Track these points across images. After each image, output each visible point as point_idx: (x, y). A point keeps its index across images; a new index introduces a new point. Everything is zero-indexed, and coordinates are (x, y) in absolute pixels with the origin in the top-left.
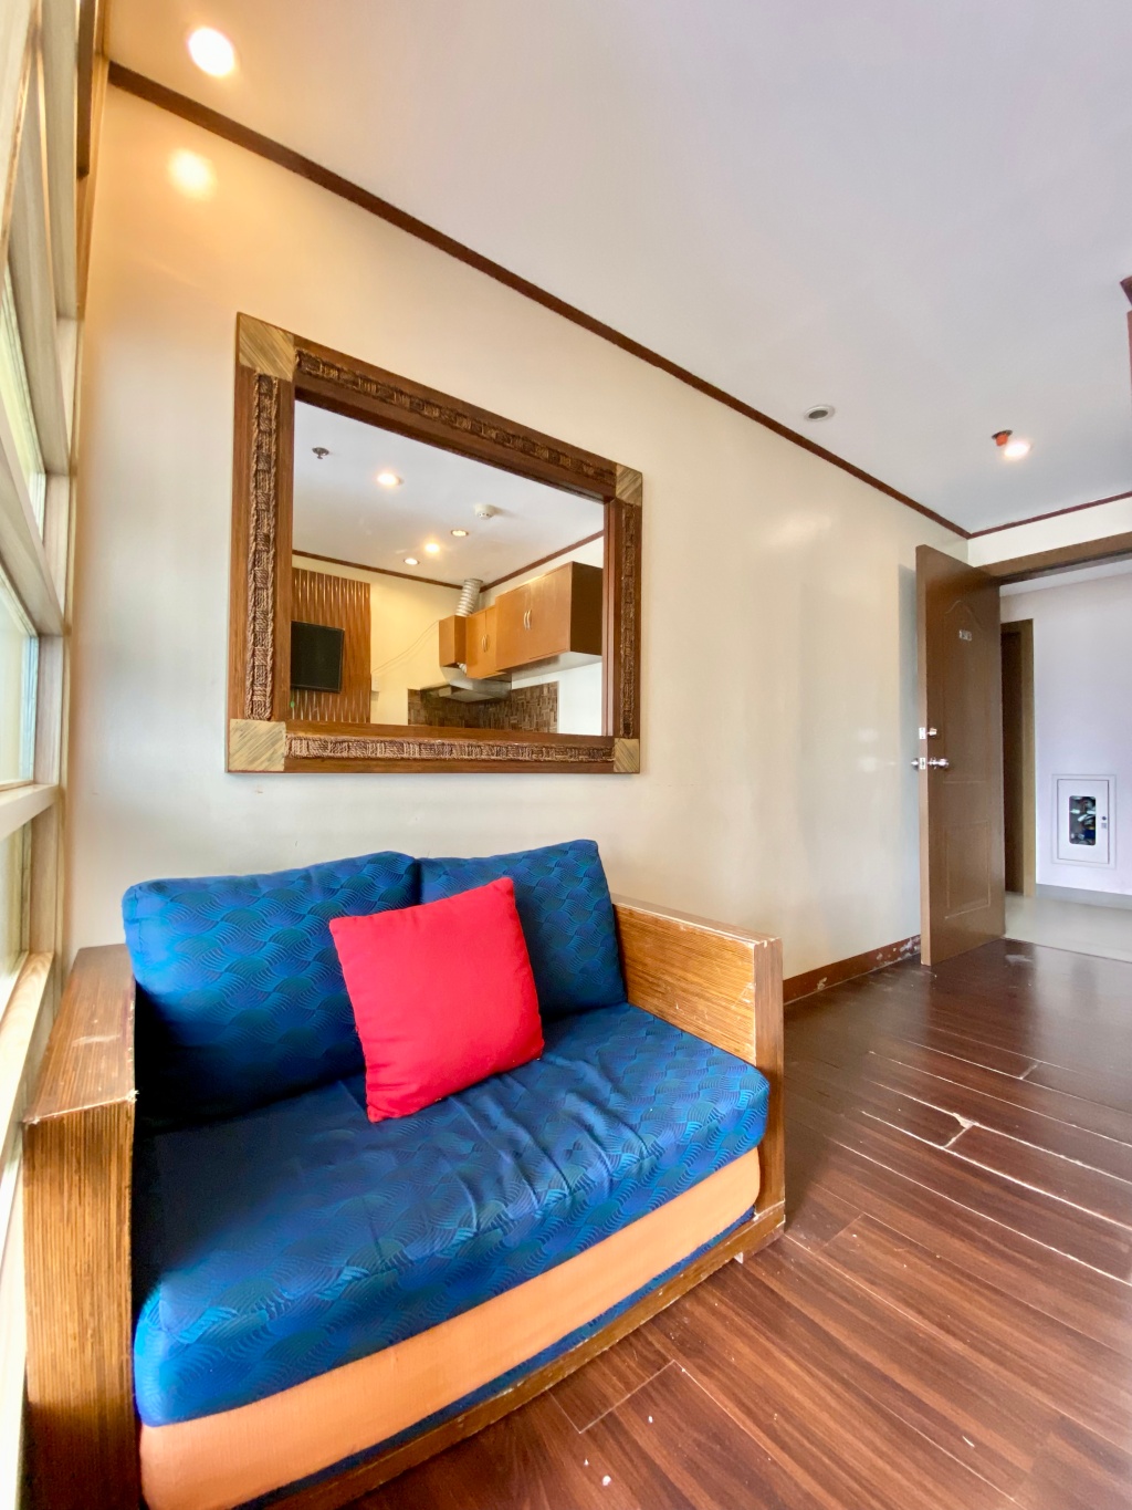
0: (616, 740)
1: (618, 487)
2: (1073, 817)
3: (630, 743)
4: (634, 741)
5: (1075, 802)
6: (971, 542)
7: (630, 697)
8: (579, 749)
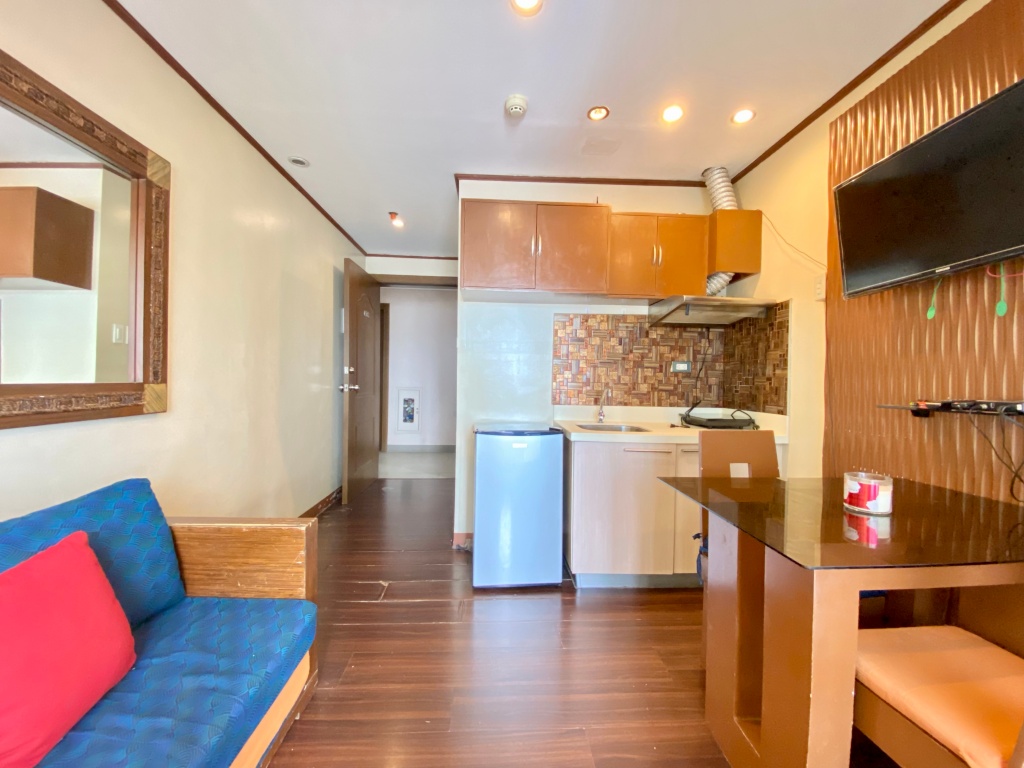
0: (146, 386)
1: (149, 169)
2: (405, 408)
3: (158, 387)
4: (163, 385)
5: (406, 401)
6: (368, 258)
7: (158, 349)
8: (110, 396)
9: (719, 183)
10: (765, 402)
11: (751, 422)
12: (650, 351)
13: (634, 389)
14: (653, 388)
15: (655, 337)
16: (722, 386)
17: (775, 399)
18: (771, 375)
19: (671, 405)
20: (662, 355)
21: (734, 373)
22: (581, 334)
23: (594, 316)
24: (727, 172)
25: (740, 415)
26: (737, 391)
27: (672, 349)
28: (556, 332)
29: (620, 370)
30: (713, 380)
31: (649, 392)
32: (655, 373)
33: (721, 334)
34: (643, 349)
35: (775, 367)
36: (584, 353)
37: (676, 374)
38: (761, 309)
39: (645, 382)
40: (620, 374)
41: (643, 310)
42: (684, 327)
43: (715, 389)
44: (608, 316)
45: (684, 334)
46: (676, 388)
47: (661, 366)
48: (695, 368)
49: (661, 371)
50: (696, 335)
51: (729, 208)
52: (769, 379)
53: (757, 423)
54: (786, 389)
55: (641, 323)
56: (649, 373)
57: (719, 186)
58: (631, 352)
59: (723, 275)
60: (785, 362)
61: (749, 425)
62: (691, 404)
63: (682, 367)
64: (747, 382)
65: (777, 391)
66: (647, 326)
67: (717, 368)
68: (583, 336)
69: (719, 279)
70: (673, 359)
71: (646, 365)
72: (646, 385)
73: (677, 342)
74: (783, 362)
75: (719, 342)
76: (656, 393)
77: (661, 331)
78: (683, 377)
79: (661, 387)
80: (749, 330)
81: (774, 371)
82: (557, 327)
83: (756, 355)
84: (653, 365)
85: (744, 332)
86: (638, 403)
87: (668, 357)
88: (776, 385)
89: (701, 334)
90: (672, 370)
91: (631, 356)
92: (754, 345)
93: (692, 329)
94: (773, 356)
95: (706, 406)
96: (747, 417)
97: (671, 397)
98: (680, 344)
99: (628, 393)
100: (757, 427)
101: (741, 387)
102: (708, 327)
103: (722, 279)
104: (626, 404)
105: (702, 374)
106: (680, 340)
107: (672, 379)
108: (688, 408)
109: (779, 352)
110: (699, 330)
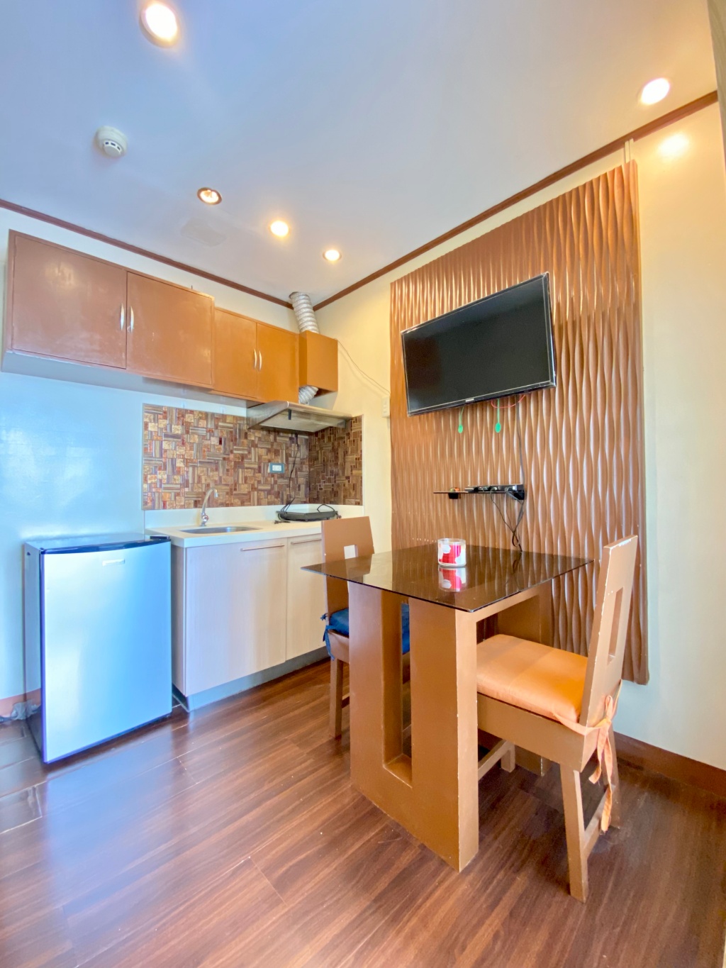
9: (305, 308)
10: (345, 497)
11: (335, 513)
12: (250, 452)
13: (235, 489)
14: (254, 489)
15: (253, 439)
16: (308, 485)
17: (353, 493)
18: (349, 474)
19: (269, 504)
20: (260, 457)
21: (318, 474)
22: (178, 430)
23: (192, 412)
24: (309, 299)
25: (325, 509)
26: (321, 489)
27: (269, 451)
28: (146, 425)
29: (221, 470)
30: (302, 480)
31: (249, 492)
32: (254, 474)
33: (306, 440)
34: (243, 450)
35: (353, 468)
36: (181, 451)
37: (272, 475)
38: (341, 421)
39: (246, 482)
40: (221, 475)
41: (241, 411)
42: (277, 431)
43: (303, 487)
44: (206, 414)
45: (278, 438)
46: (272, 488)
47: (260, 467)
48: (288, 469)
49: (260, 472)
50: (288, 440)
51: (313, 331)
52: (348, 478)
53: (339, 514)
54: (361, 485)
55: (240, 424)
56: (249, 474)
57: (304, 310)
58: (232, 452)
59: (310, 389)
60: (360, 464)
61: (334, 516)
62: (285, 501)
63: (277, 468)
64: (329, 480)
65: (354, 487)
66: (245, 428)
67: (304, 470)
68: (180, 432)
69: (307, 392)
70: (269, 461)
71: (246, 465)
72: (246, 486)
73: (272, 445)
74: (358, 464)
75: (305, 447)
76: (256, 492)
77: (259, 434)
78: (278, 478)
79: (260, 487)
80: (329, 438)
81: (352, 471)
82: (147, 420)
83: (337, 458)
84: (252, 466)
85: (326, 439)
86: (239, 503)
87: (265, 459)
88: (354, 482)
89: (291, 439)
90: (269, 471)
91: (232, 456)
92: (335, 451)
93: (285, 435)
94: (350, 460)
95: (297, 503)
96: (331, 510)
97: (269, 497)
98: (275, 447)
99: (230, 493)
100: (340, 517)
101: (324, 486)
102: (297, 433)
103: (309, 393)
104: (227, 505)
105: (293, 476)
106: (275, 444)
107: (269, 479)
108: (284, 506)
109: (355, 457)
110: (290, 435)
